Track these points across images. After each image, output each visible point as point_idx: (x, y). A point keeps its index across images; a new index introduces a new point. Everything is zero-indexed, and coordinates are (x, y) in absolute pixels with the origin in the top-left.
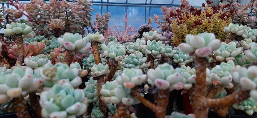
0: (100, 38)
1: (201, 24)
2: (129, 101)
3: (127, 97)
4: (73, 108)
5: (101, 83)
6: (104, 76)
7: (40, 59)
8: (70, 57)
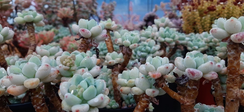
0: (113, 25)
1: (214, 10)
2: (154, 92)
3: (151, 88)
4: (96, 100)
5: (116, 72)
6: (119, 65)
7: (52, 47)
8: (86, 45)
